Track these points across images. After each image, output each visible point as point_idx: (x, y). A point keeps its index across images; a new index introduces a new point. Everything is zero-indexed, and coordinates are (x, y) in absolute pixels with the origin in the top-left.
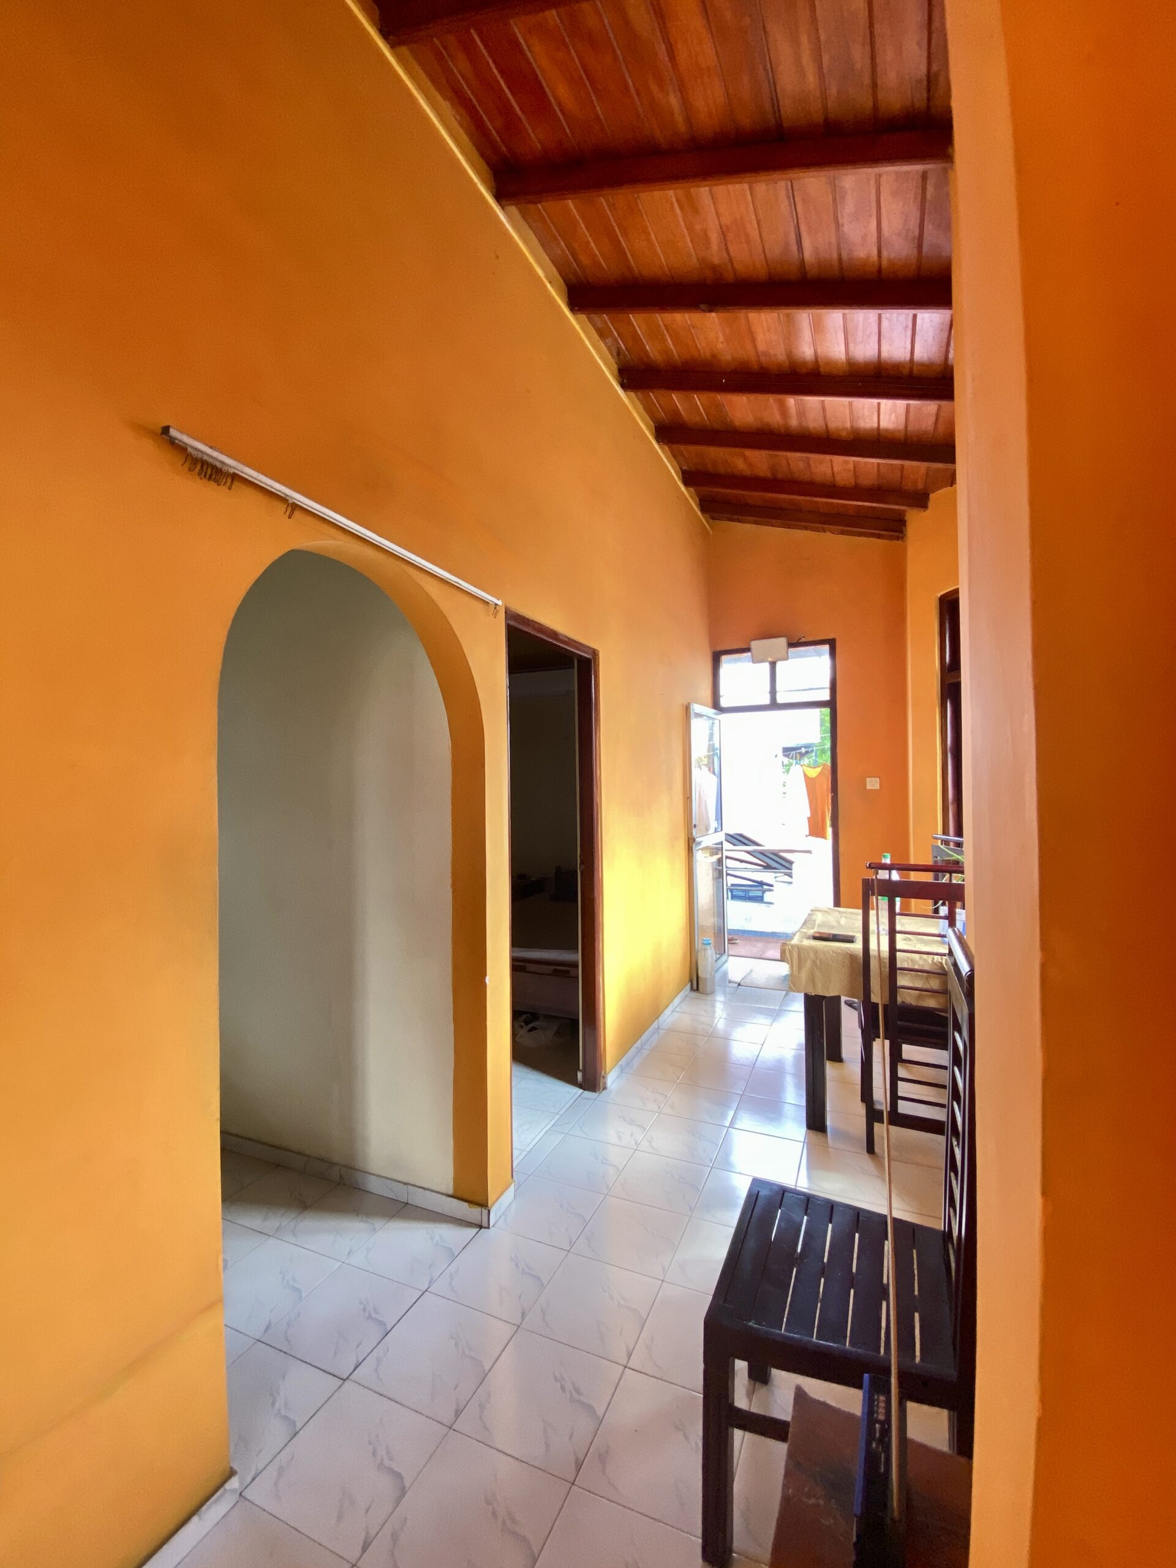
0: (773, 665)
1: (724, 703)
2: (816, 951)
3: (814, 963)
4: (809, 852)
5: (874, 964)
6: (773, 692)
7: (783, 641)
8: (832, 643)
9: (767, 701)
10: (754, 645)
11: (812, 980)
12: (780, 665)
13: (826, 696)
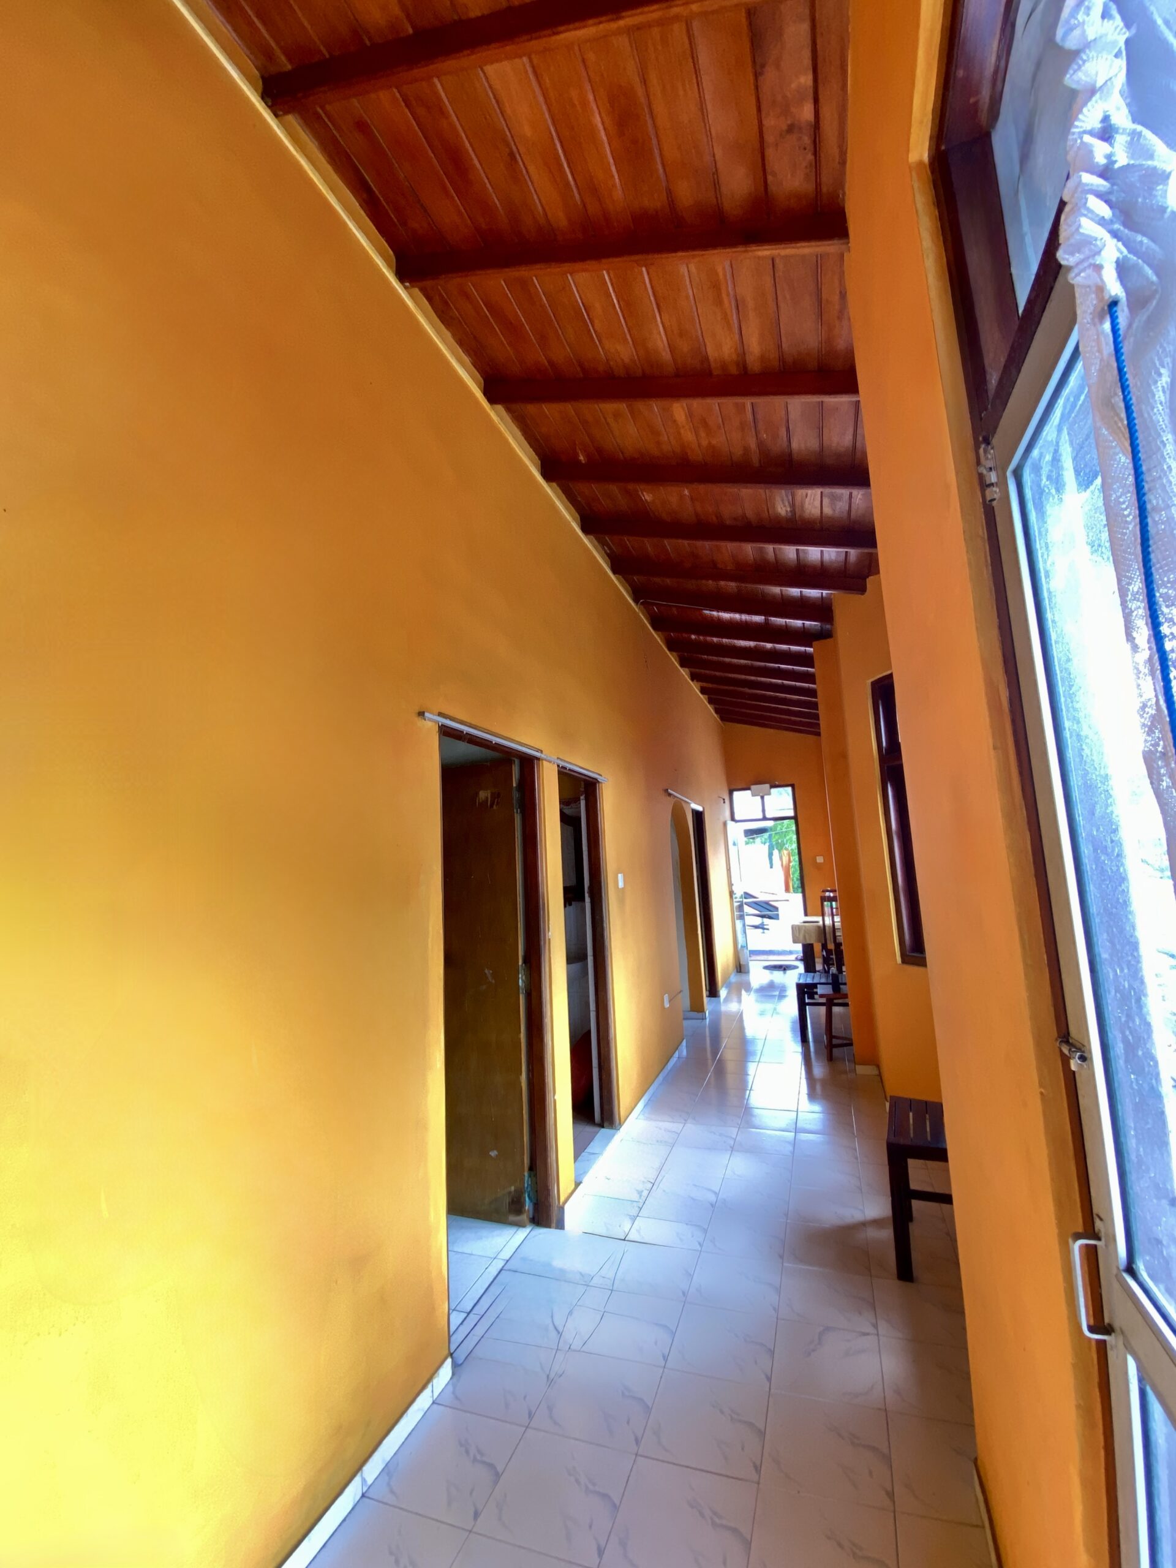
0: (762, 798)
1: (737, 817)
2: (805, 926)
3: (805, 931)
4: (788, 900)
5: (827, 928)
6: (764, 811)
7: (767, 786)
8: (793, 786)
9: (760, 816)
10: (753, 787)
11: (805, 937)
12: (766, 797)
13: (791, 813)
